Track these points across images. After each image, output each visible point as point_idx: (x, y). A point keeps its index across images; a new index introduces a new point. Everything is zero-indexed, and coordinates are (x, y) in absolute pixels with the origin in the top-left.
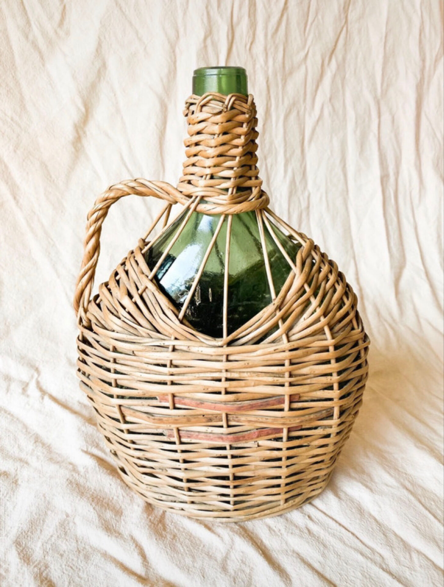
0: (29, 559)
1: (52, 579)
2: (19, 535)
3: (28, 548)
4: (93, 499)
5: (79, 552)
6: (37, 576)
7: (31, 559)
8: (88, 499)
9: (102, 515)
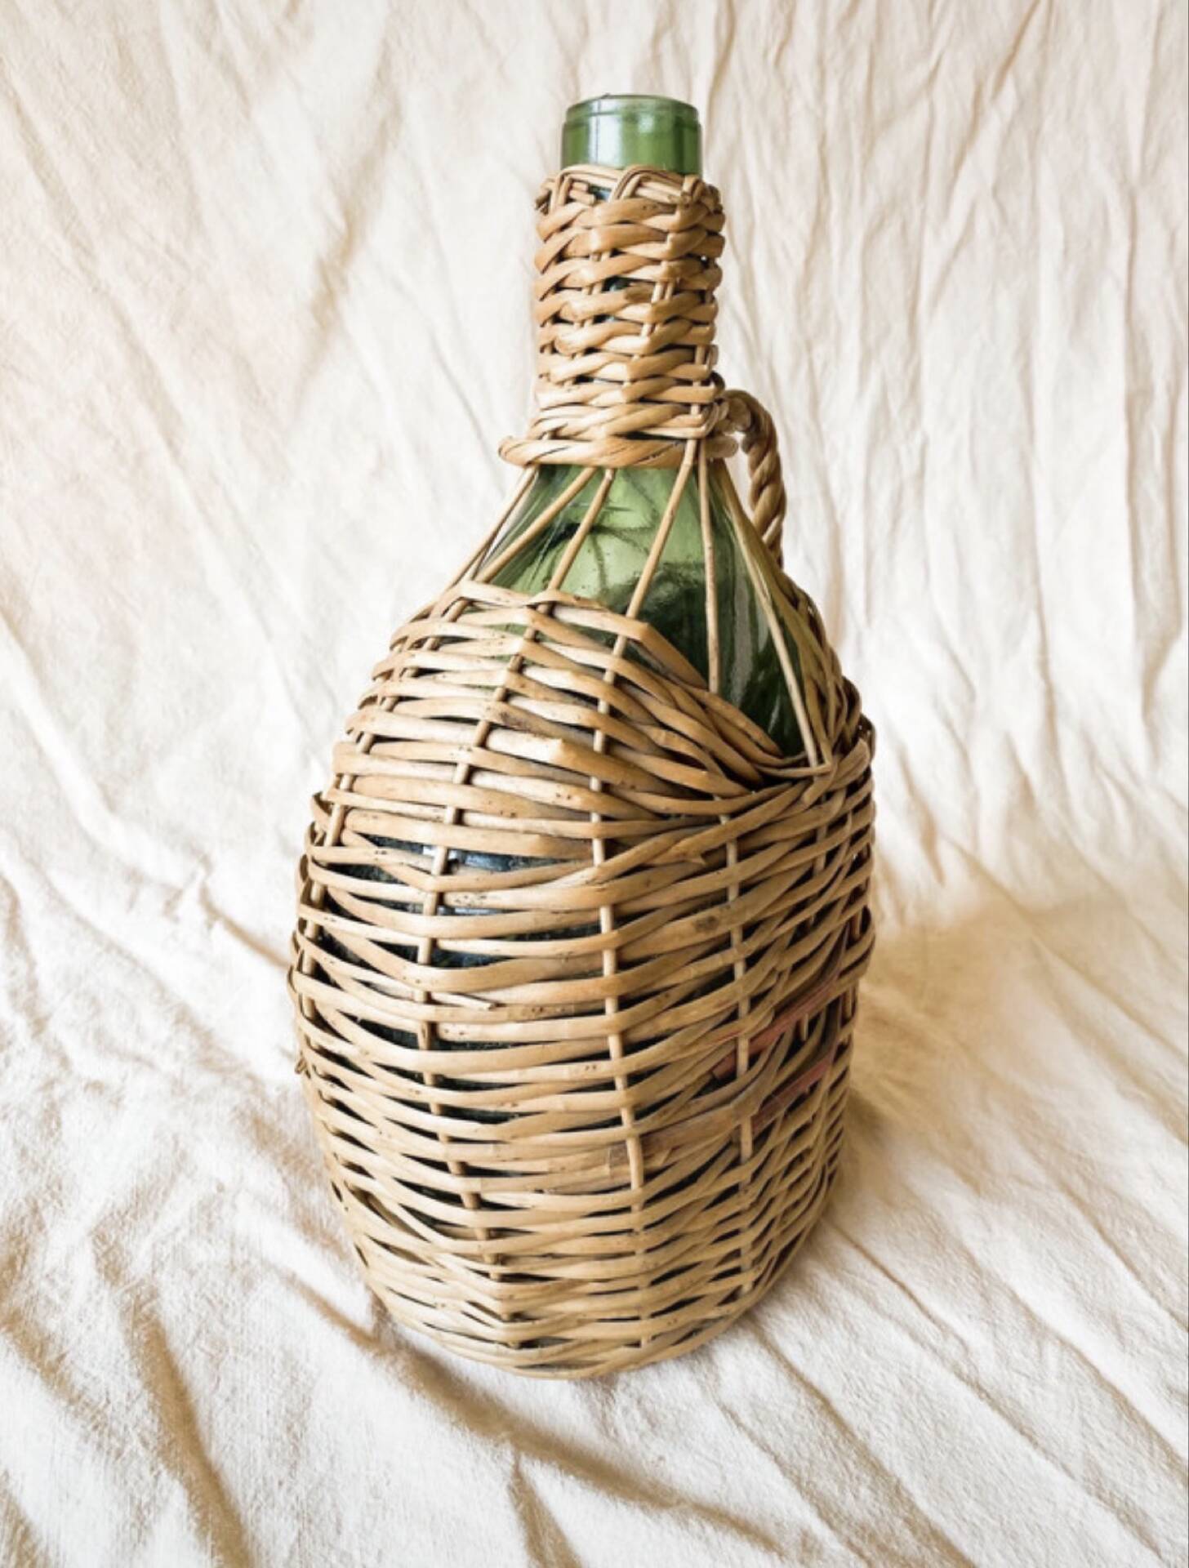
0: (117, 1274)
1: (162, 1320)
2: (105, 1219)
3: (121, 1250)
4: (286, 1158)
5: (234, 1269)
6: (128, 1309)
7: (122, 1272)
8: (275, 1157)
9: (299, 1195)
